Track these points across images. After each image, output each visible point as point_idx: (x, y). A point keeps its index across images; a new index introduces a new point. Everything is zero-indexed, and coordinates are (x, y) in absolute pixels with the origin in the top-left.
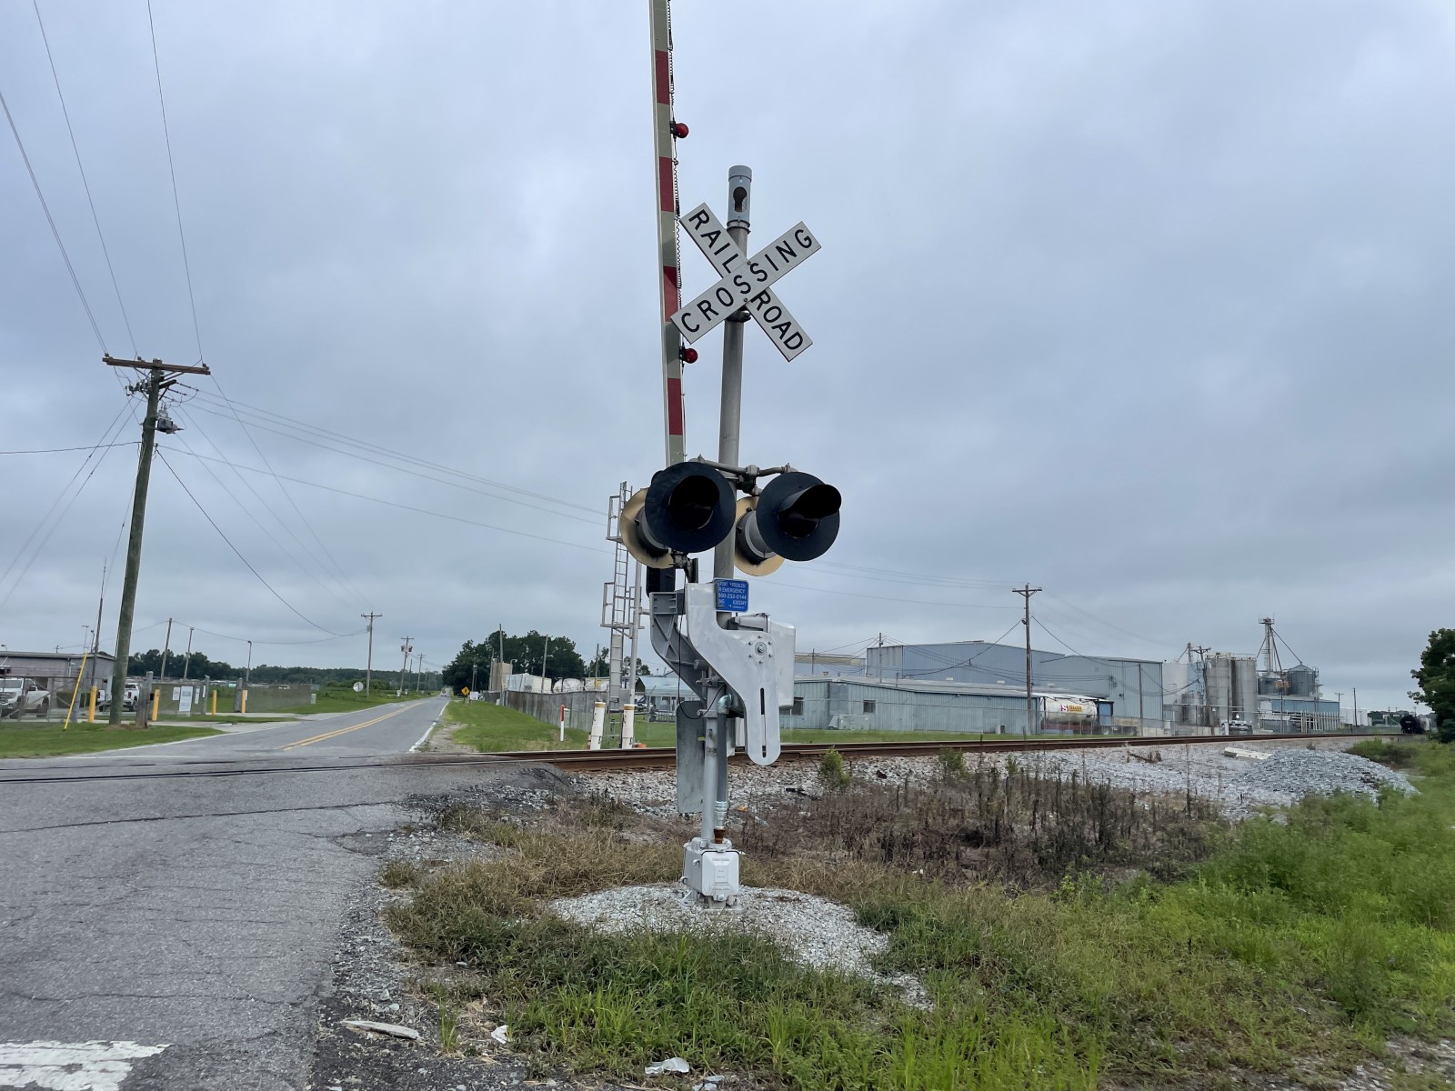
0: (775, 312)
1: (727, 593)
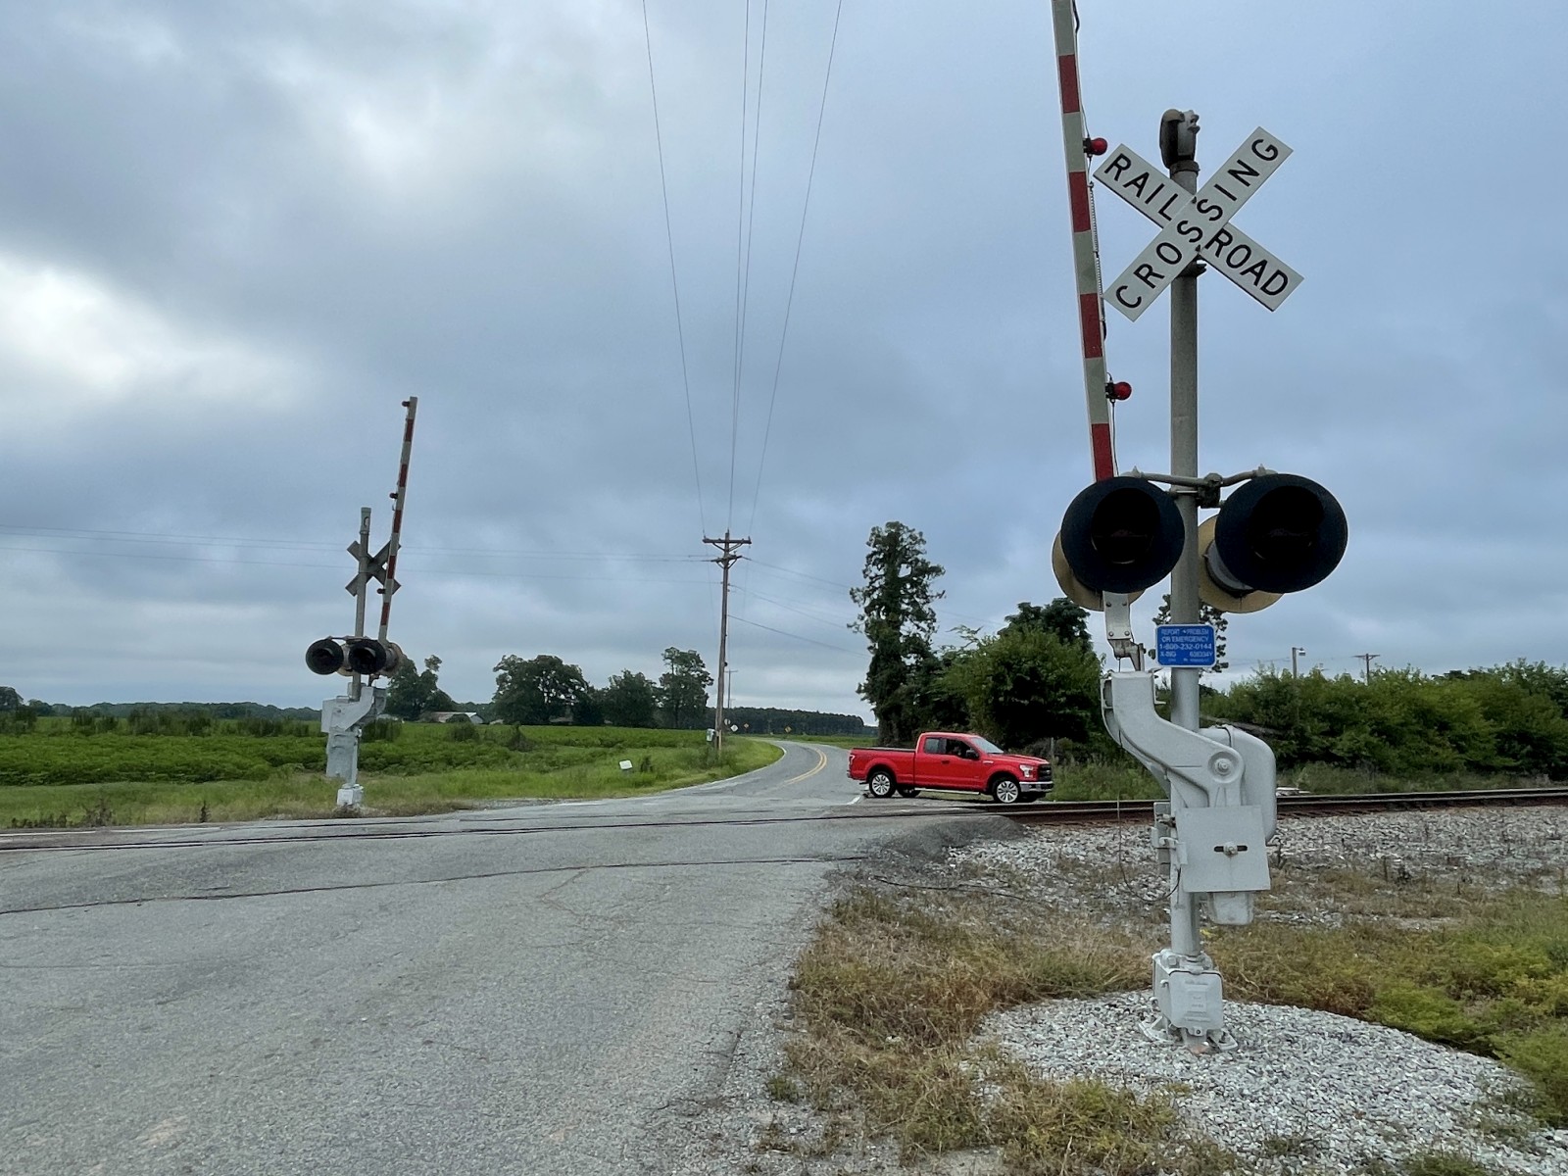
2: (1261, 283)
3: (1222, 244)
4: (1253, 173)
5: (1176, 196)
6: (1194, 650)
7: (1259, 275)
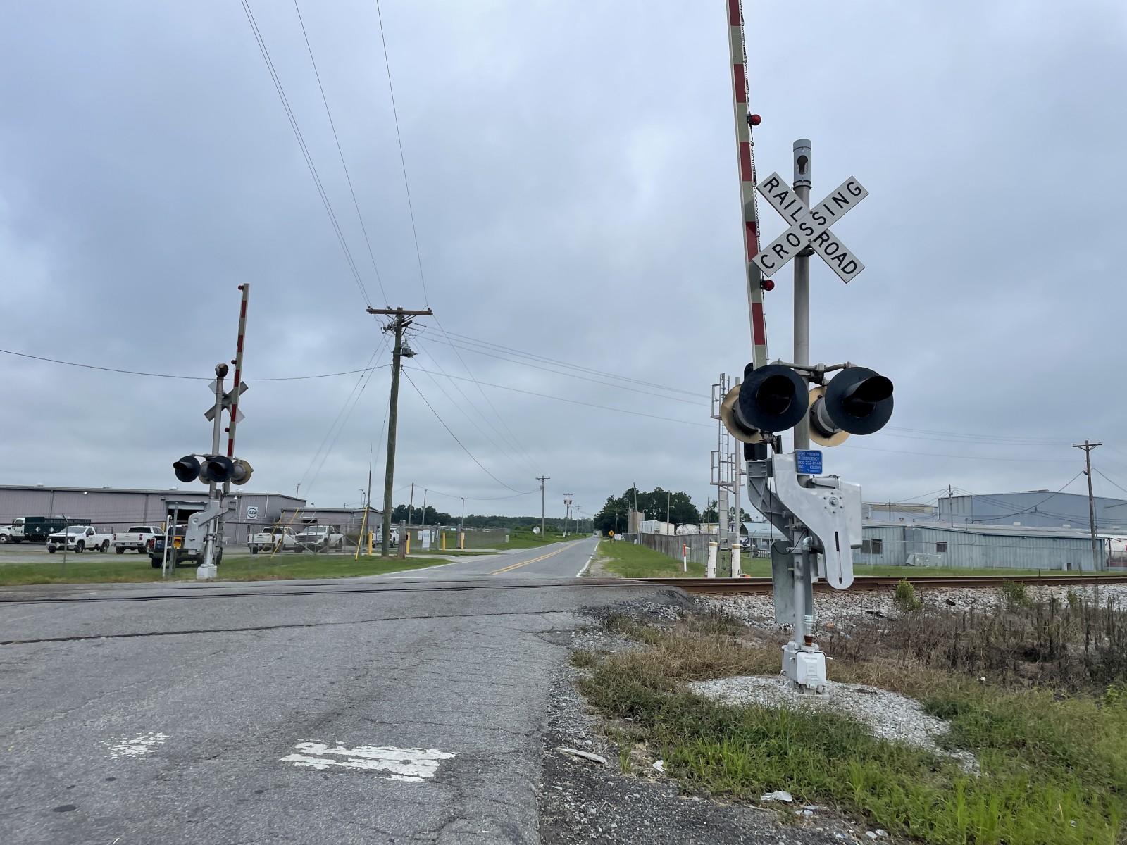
0: (834, 247)
1: (805, 461)
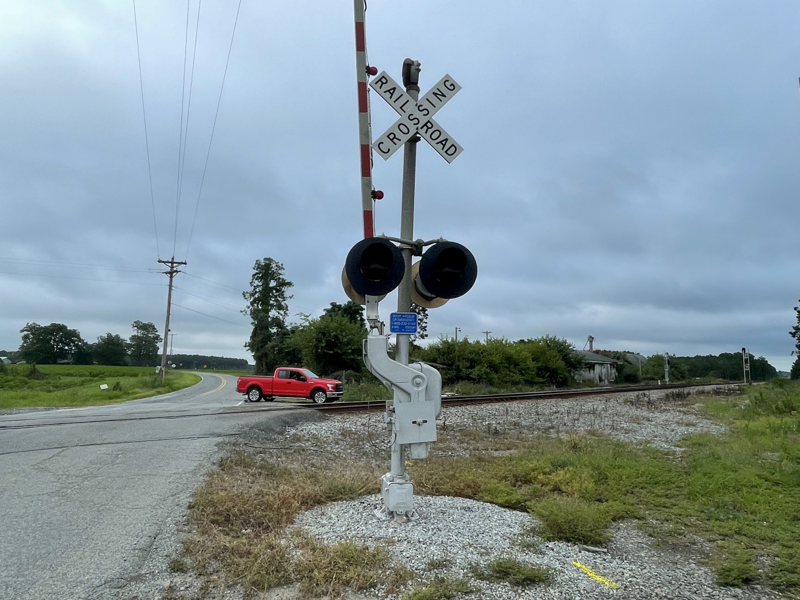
2: (445, 149)
3: (428, 128)
4: (443, 95)
5: (408, 101)
6: (407, 325)
7: (444, 145)
